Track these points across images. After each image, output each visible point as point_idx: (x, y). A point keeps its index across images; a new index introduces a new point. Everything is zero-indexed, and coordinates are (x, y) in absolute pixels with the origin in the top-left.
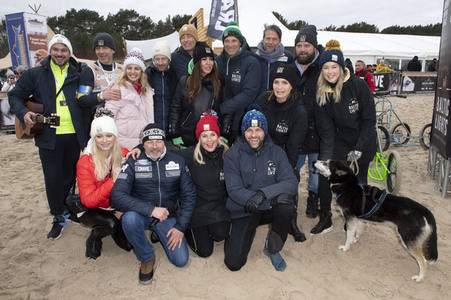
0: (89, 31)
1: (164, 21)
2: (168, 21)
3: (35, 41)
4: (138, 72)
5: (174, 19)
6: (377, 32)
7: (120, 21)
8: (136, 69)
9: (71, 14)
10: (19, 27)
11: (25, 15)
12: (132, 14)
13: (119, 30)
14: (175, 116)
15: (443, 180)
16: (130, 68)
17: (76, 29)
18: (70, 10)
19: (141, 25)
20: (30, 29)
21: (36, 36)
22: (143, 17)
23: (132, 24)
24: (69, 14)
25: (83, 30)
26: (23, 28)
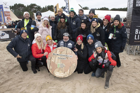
0: (21, 10)
1: (45, 7)
2: (46, 7)
3: (6, 14)
4: (47, 22)
5: (48, 7)
6: (109, 10)
7: (31, 7)
8: (47, 21)
9: (16, 5)
10: (1, 9)
11: (3, 5)
12: (35, 5)
13: (31, 10)
14: (56, 34)
15: (128, 50)
16: (45, 21)
17: (17, 10)
18: (15, 4)
19: (38, 8)
20: (5, 10)
21: (6, 12)
22: (38, 6)
23: (35, 8)
24: (15, 5)
25: (20, 10)
26: (3, 10)
